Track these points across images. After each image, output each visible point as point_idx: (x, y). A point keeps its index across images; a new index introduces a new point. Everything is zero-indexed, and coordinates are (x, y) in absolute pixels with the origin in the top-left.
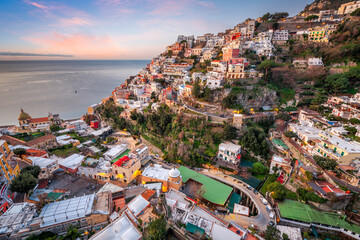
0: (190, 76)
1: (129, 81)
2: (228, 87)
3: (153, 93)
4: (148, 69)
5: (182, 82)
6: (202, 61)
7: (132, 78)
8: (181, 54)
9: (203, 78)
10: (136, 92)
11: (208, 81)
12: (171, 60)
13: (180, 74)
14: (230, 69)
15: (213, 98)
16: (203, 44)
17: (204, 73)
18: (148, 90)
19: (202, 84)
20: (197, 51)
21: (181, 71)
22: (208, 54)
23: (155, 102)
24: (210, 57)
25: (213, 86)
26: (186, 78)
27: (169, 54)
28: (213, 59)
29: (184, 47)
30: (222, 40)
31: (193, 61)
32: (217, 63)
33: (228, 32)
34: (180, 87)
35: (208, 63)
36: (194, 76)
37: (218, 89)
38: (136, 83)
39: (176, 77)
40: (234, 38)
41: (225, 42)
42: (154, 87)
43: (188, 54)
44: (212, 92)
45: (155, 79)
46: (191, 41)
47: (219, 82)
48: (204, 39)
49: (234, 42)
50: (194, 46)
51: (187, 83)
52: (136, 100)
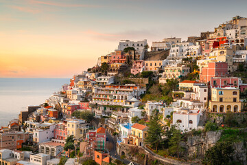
0: (141, 106)
1: (25, 116)
2: (213, 128)
3: (70, 139)
4: (63, 94)
5: (126, 119)
6: (162, 81)
7: (32, 109)
8: (125, 70)
9: (165, 112)
10: (37, 135)
11: (175, 118)
12: (106, 79)
13: (122, 103)
14: (215, 96)
15: (186, 150)
16: (164, 54)
17: (168, 102)
18: (61, 133)
19: (164, 122)
20: (152, 65)
21: (125, 97)
22: (172, 71)
23: (72, 155)
24: (177, 74)
25: (184, 127)
26: (135, 111)
27: (103, 69)
28: (183, 79)
29: (129, 58)
30: (195, 48)
31: (146, 81)
32: (189, 85)
33: (204, 36)
34: (122, 129)
35: (173, 84)
36: (149, 107)
37: (195, 133)
38: (38, 120)
39: (114, 108)
40: (216, 45)
41: (201, 51)
42: (72, 127)
43: (137, 69)
44: (185, 137)
45: (75, 113)
46: (141, 49)
47: (195, 119)
48: (164, 46)
49: (217, 52)
50: (147, 56)
51: (136, 120)
52: (36, 151)
